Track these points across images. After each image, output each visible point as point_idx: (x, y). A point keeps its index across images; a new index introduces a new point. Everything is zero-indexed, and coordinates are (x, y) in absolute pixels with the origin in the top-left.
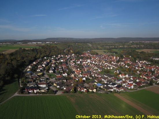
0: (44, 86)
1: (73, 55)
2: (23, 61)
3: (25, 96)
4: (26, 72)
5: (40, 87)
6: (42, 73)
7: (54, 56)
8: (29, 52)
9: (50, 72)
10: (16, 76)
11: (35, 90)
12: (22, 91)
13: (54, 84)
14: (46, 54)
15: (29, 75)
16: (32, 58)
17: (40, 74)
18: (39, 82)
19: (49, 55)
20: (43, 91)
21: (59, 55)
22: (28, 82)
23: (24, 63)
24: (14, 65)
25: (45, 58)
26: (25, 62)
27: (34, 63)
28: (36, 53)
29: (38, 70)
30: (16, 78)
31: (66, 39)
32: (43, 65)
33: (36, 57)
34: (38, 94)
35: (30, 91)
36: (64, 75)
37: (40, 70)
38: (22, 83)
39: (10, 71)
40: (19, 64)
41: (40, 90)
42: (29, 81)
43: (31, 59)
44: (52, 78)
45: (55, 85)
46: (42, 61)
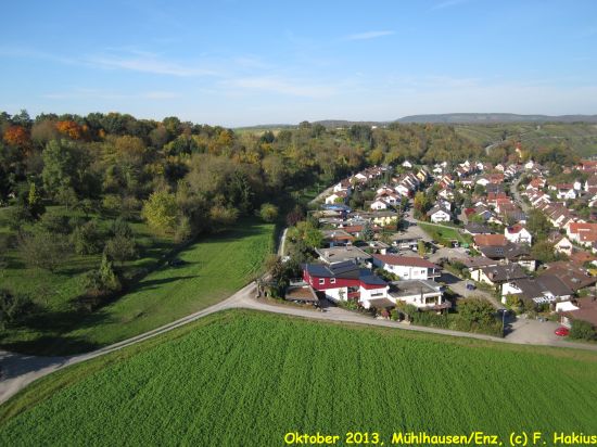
0: (419, 274)
1: (529, 165)
2: (312, 163)
3: (297, 318)
4: (321, 205)
5: (393, 275)
6: (395, 218)
7: (445, 164)
8: (338, 140)
9: (434, 217)
10: (268, 209)
11: (362, 290)
12: (282, 283)
13: (474, 275)
14: (407, 152)
15: (331, 217)
16: (347, 160)
17: (388, 220)
18: (383, 252)
19: (421, 157)
20: (416, 301)
21: (467, 163)
22: (326, 244)
23: (316, 173)
24: (270, 171)
25: (407, 164)
26: (317, 168)
27: (360, 176)
28: (367, 145)
29: (374, 206)
30: (265, 222)
31: (480, 118)
32: (397, 188)
33: (368, 159)
34: (380, 320)
35: (332, 293)
36: (512, 237)
37: (384, 206)
38: (290, 245)
39: (243, 187)
40: (292, 171)
41: (394, 290)
42: (330, 240)
43: (345, 162)
44: (453, 246)
45: (484, 277)
46: (394, 176)
